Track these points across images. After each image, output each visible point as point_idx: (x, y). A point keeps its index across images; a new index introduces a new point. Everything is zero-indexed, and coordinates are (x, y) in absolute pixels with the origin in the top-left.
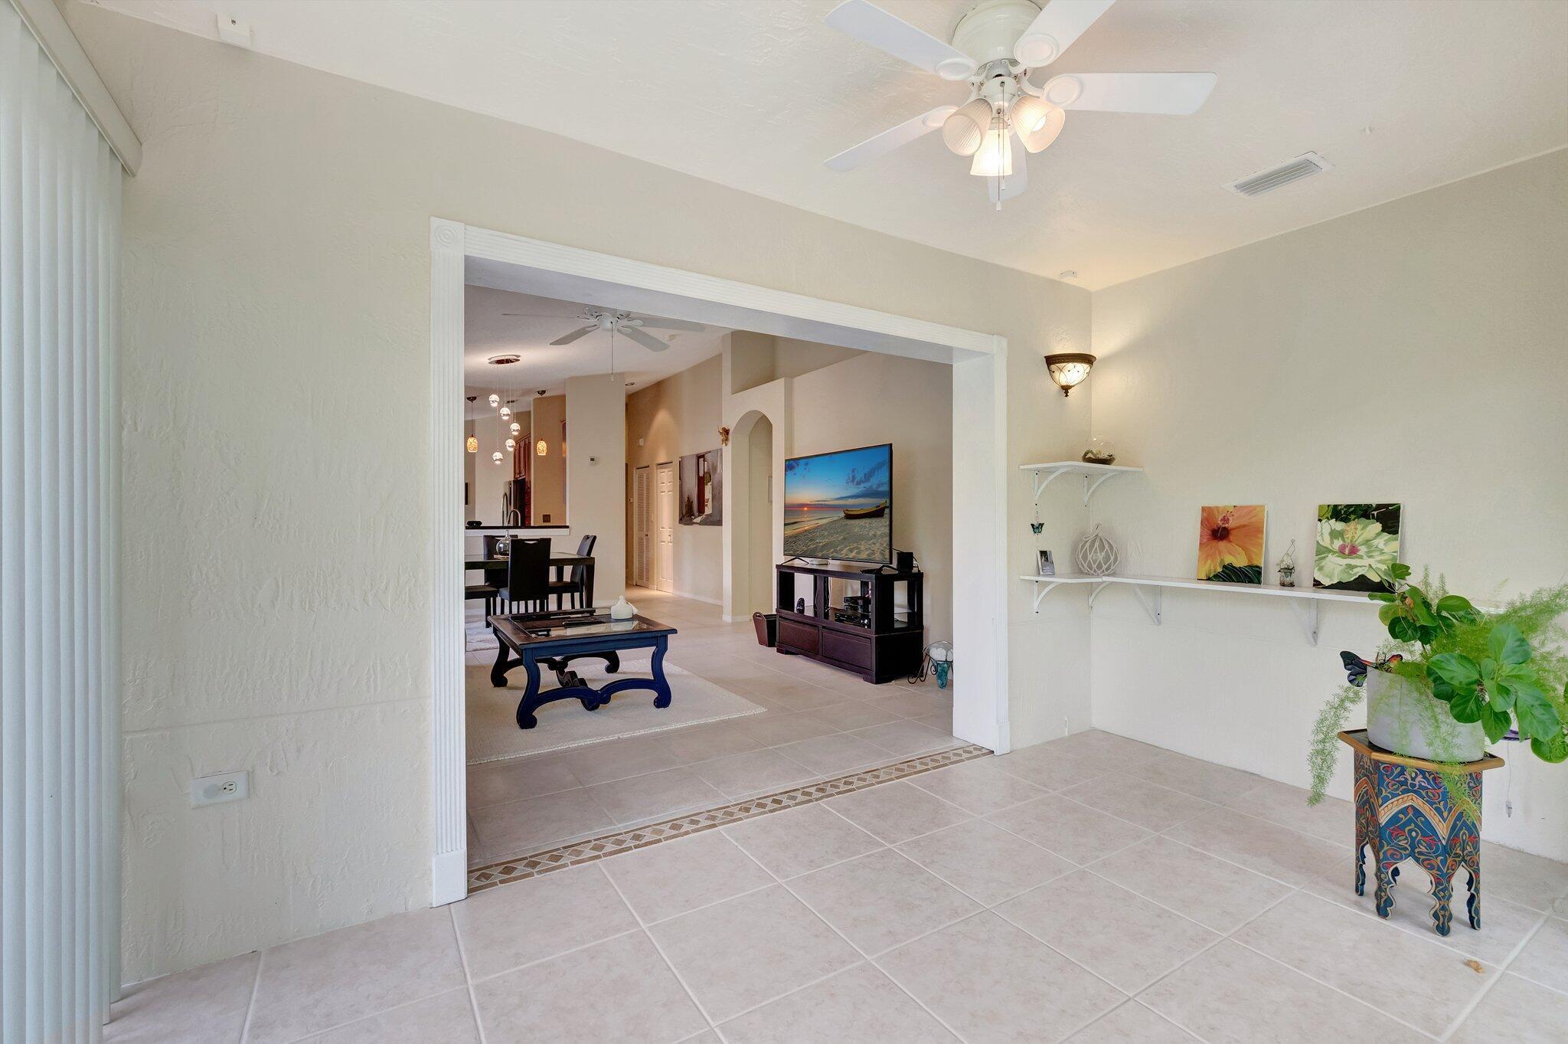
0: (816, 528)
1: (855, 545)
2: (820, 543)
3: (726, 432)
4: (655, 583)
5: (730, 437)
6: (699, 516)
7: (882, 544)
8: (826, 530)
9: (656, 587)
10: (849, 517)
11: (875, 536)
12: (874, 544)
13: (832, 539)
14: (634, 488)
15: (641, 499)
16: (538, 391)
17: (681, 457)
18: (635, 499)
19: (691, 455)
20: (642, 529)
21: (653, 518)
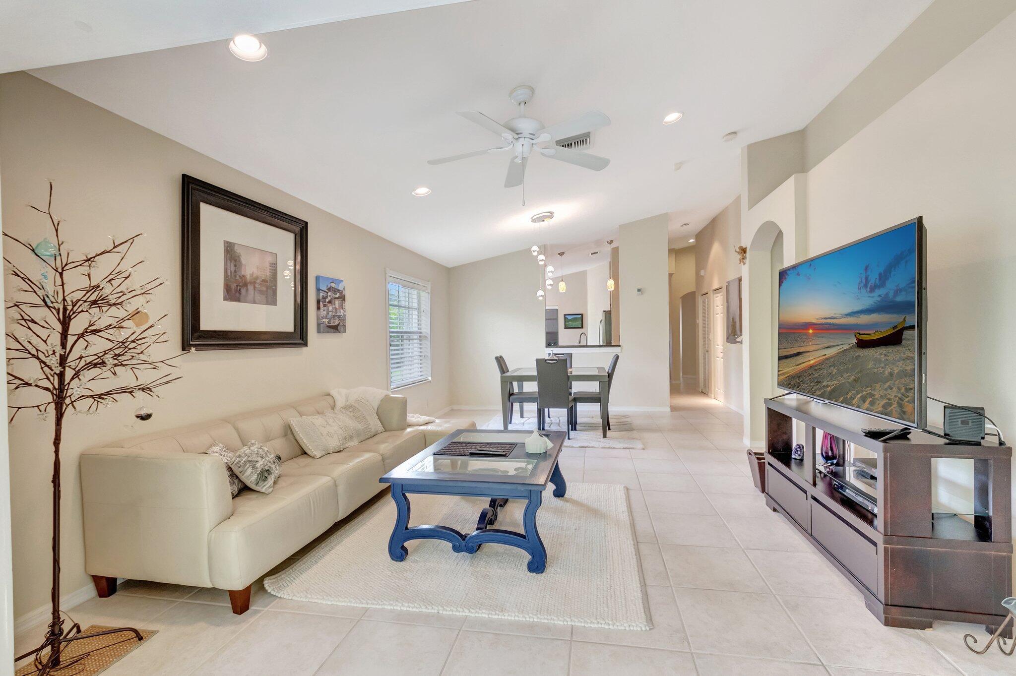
0: (822, 363)
1: (869, 390)
2: (828, 386)
3: (744, 251)
5: (748, 255)
6: (741, 335)
7: (899, 389)
8: (834, 366)
10: (862, 344)
11: (891, 374)
12: (891, 388)
13: (842, 380)
14: (700, 312)
15: (704, 321)
16: (607, 242)
17: (728, 282)
18: (700, 321)
19: (735, 279)
20: (704, 346)
21: (711, 337)
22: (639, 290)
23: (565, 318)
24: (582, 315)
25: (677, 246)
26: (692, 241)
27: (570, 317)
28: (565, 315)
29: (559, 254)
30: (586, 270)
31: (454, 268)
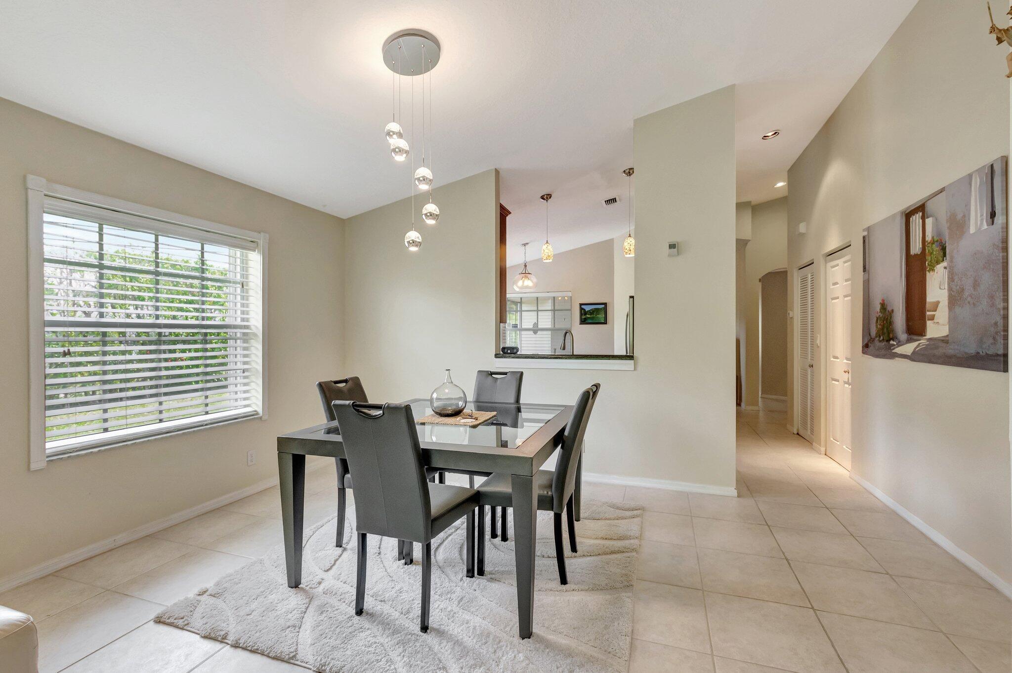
4: (823, 443)
6: (909, 341)
9: (823, 449)
14: (795, 298)
15: (804, 312)
16: (624, 171)
17: (868, 229)
18: (796, 313)
19: (893, 217)
20: (804, 355)
21: (821, 340)
22: (672, 246)
23: (581, 309)
24: (605, 304)
25: (756, 197)
26: (780, 184)
27: (587, 308)
28: (581, 305)
29: (542, 198)
30: (612, 240)
31: (350, 219)
